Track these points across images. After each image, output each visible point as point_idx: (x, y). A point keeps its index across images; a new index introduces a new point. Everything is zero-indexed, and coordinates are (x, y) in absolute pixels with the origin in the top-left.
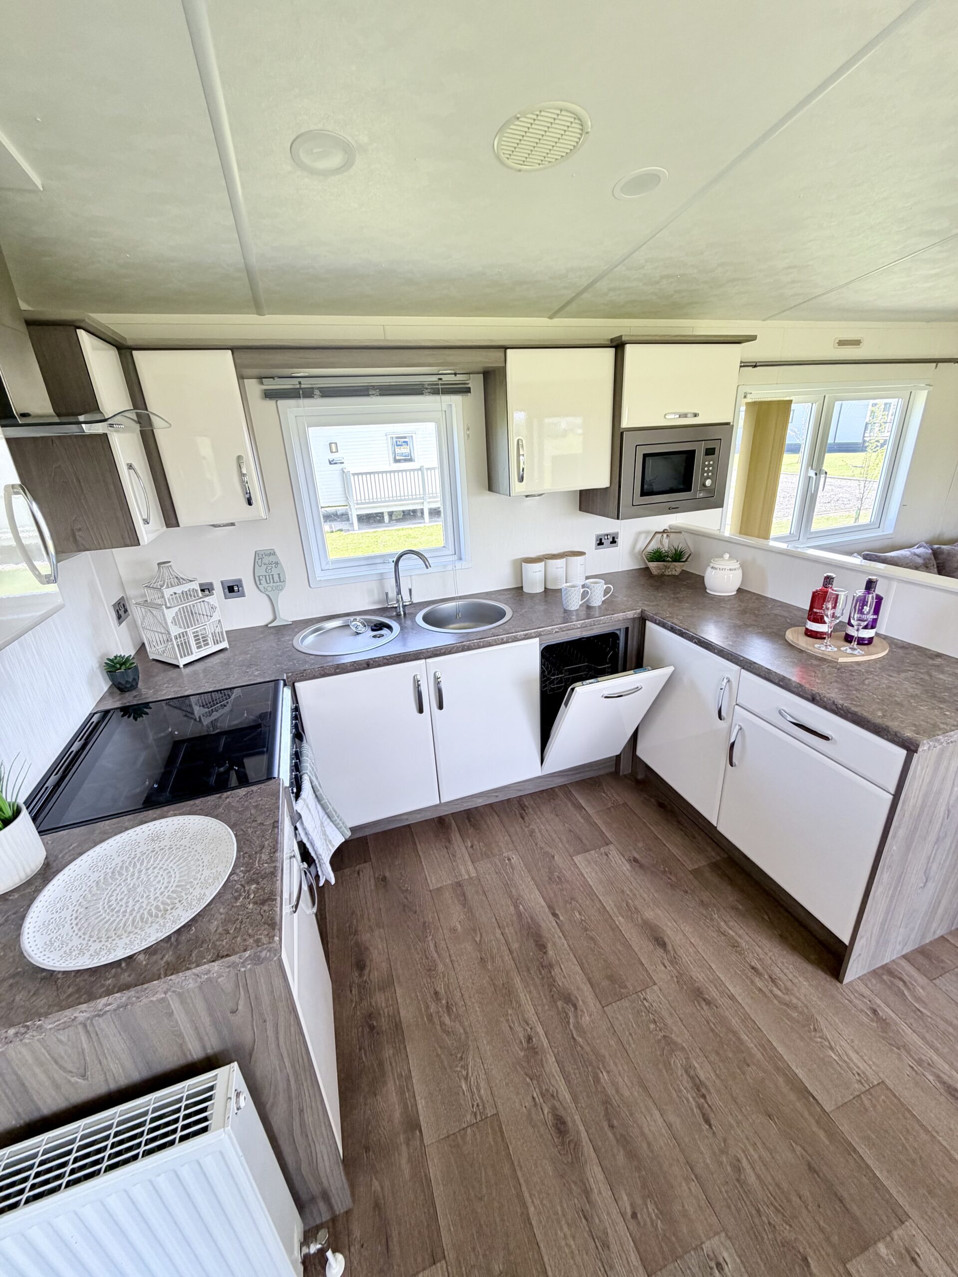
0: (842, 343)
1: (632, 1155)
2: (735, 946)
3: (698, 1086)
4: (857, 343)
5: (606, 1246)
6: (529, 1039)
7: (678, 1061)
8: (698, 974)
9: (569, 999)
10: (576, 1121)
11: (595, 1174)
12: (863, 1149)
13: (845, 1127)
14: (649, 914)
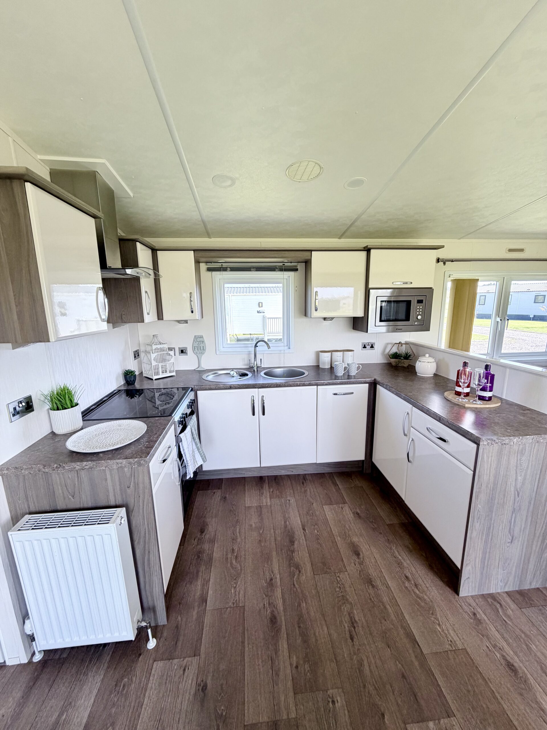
0: (510, 250)
2: (400, 564)
4: (522, 250)
5: (277, 675)
6: (271, 580)
7: (346, 608)
8: (373, 573)
9: (298, 567)
10: (282, 619)
11: (283, 645)
12: (438, 676)
13: (432, 663)
14: (355, 539)
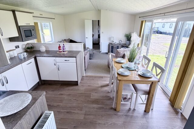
1: (75, 107)
2: (69, 89)
3: (75, 100)
5: (78, 113)
6: (58, 111)
7: (72, 100)
9: (58, 106)
10: (68, 111)
11: (73, 111)
14: (58, 93)
